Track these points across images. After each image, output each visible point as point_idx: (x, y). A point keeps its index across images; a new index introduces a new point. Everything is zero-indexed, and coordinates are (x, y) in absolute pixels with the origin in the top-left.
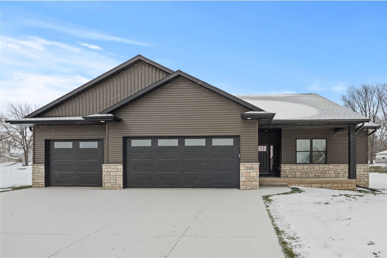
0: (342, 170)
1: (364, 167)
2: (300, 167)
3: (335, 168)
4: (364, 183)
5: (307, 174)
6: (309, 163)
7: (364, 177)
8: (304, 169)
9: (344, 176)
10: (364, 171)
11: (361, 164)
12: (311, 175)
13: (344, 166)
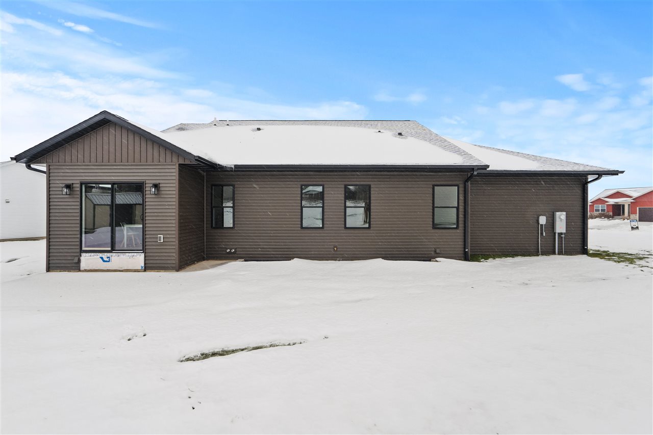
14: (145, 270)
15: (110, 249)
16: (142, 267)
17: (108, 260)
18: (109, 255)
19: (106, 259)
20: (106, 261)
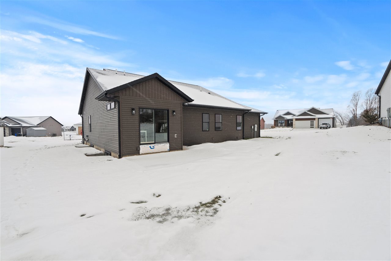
14: (169, 151)
15: (154, 142)
16: (168, 150)
17: (153, 147)
18: (153, 145)
19: (152, 147)
20: (152, 148)
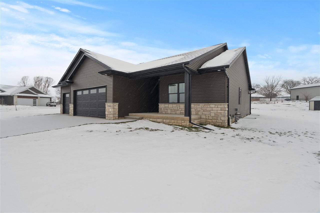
0: (201, 108)
1: (221, 106)
2: (170, 106)
3: (196, 107)
4: (221, 121)
5: (175, 112)
6: (177, 102)
7: (221, 116)
8: (173, 107)
9: (203, 114)
10: (221, 110)
11: (218, 104)
12: (178, 112)
13: (203, 105)
